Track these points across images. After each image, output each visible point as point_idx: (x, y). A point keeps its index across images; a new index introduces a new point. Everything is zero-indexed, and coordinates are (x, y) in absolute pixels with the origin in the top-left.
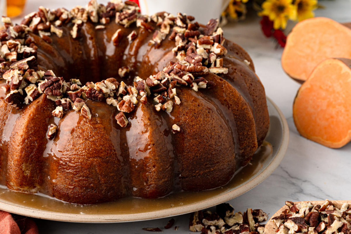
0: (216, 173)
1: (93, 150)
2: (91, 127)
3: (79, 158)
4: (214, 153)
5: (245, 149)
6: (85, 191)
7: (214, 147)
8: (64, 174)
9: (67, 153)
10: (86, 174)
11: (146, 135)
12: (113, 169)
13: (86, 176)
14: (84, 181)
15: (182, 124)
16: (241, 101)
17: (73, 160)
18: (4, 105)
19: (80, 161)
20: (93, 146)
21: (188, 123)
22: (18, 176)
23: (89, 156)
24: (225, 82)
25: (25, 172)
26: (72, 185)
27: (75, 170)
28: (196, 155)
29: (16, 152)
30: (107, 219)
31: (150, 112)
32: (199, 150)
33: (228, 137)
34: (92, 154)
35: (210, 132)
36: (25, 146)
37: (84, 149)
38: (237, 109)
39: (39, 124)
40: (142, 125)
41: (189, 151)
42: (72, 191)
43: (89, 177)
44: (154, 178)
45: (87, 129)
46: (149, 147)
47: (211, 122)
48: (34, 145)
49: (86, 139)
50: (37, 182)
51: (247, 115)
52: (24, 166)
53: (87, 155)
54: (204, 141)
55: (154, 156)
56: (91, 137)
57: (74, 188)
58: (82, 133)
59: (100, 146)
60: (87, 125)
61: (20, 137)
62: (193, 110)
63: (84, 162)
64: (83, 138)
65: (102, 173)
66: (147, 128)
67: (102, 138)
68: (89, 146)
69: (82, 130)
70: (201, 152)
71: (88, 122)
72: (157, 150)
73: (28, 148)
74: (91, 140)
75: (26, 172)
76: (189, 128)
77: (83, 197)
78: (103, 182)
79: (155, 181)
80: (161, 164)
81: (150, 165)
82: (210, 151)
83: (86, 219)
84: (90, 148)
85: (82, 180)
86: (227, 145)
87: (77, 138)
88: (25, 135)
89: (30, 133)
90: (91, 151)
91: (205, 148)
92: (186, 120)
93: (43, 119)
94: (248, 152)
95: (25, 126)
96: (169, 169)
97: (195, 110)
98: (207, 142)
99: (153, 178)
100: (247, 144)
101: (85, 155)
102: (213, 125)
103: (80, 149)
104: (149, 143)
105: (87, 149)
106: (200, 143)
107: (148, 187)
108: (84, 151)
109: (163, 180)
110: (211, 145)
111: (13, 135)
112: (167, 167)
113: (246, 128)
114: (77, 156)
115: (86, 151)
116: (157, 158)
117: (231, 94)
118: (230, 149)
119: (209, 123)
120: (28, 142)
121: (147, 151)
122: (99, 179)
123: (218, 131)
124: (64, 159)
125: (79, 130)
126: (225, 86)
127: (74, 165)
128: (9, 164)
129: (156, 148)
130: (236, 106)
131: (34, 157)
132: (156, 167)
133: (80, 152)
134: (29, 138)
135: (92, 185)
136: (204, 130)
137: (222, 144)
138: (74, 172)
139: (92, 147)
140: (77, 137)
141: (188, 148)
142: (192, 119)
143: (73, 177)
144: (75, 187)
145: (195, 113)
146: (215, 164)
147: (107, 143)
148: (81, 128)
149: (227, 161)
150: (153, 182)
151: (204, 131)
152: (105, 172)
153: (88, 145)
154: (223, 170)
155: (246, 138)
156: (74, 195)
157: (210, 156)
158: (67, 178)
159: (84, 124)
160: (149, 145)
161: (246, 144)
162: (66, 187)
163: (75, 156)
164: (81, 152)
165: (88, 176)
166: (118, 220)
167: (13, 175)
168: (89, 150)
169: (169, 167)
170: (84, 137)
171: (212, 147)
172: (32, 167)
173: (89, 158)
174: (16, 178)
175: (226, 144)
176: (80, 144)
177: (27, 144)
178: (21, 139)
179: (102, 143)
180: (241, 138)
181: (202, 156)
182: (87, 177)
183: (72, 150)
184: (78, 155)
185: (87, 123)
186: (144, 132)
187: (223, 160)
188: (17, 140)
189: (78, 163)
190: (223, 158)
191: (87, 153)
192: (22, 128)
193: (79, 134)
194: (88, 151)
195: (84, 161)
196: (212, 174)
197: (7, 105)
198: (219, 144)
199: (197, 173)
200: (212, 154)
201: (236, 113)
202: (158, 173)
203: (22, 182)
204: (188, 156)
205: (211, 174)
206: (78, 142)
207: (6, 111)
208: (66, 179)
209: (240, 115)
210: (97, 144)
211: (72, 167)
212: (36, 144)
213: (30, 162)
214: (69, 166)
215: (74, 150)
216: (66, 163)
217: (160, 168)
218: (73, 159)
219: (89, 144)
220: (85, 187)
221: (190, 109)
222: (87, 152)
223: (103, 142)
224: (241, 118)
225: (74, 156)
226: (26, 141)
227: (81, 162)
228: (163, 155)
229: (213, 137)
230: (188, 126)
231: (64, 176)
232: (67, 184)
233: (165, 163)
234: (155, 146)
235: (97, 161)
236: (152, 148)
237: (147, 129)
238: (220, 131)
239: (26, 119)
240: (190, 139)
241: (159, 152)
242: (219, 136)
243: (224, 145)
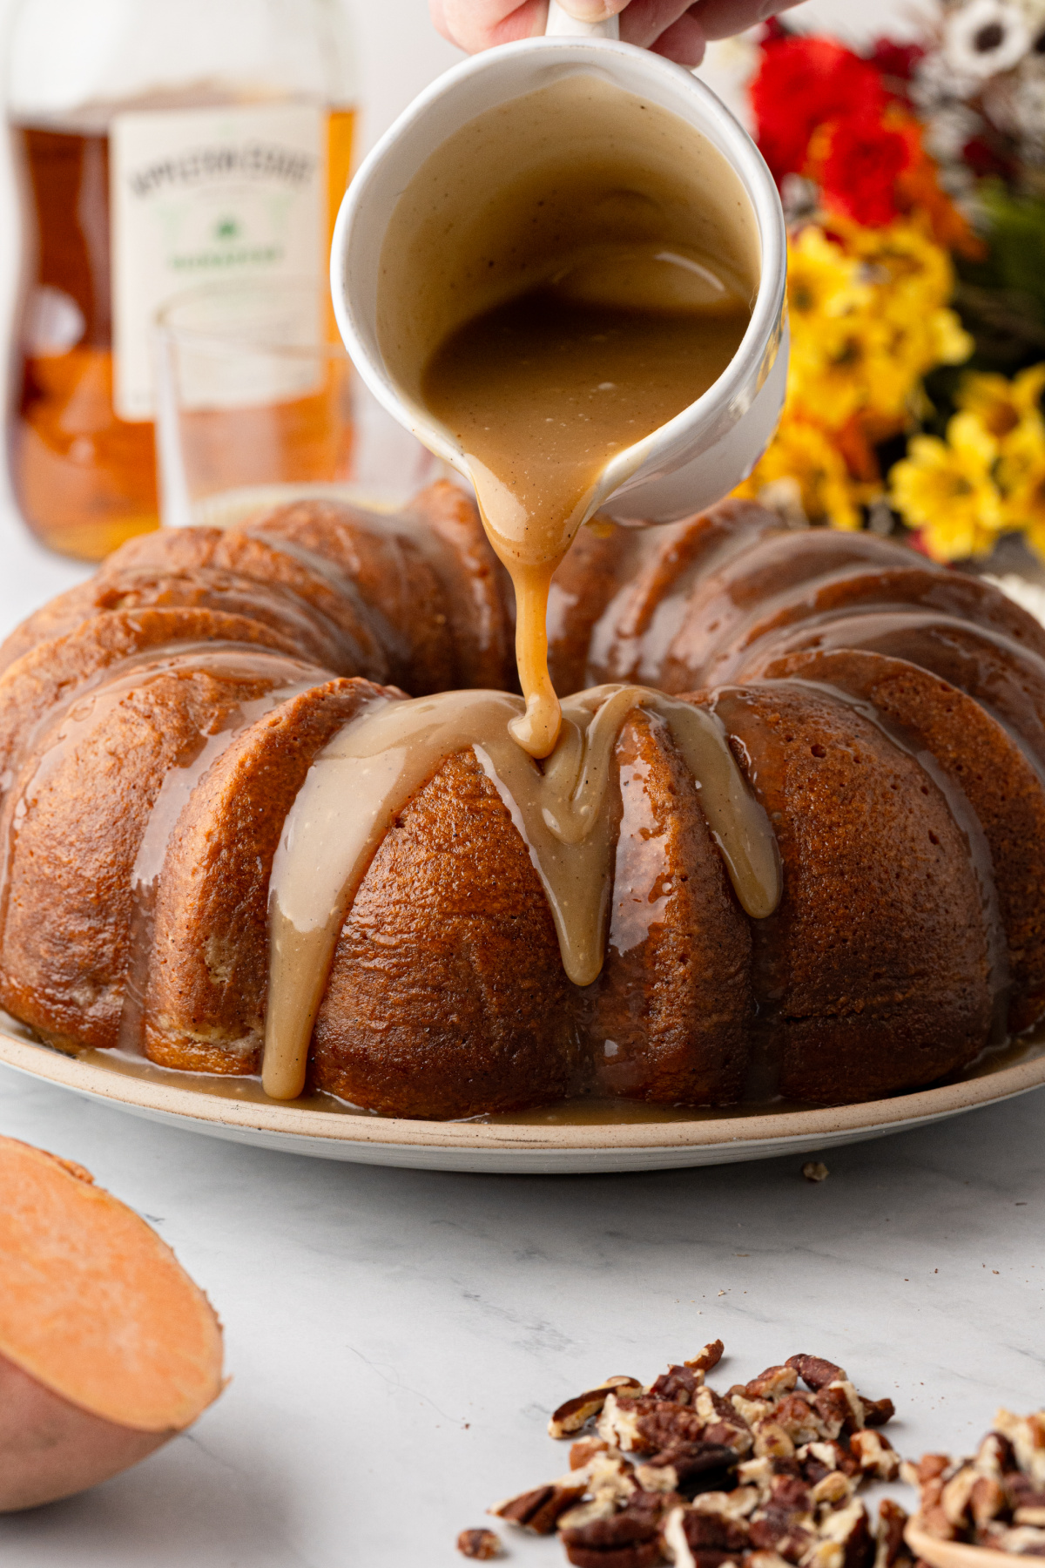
0: (916, 1012)
1: (465, 887)
2: (462, 806)
3: (412, 915)
4: (906, 934)
5: (1028, 951)
6: (427, 1040)
7: (909, 910)
8: (355, 975)
9: (368, 899)
10: (434, 977)
11: (659, 842)
12: (531, 963)
13: (436, 983)
14: (426, 1003)
15: (792, 820)
16: (1018, 767)
17: (391, 923)
18: (151, 739)
19: (413, 925)
20: (462, 873)
21: (816, 817)
22: (187, 985)
23: (449, 909)
24: (960, 695)
25: (213, 972)
26: (381, 1019)
27: (394, 961)
28: (842, 933)
29: (185, 894)
30: (502, 1137)
31: (677, 768)
32: (853, 919)
33: (963, 886)
34: (461, 900)
35: (896, 855)
36: (219, 874)
37: (431, 883)
38: (1000, 793)
39: (274, 795)
40: (646, 810)
41: (815, 917)
42: (381, 1042)
43: (444, 988)
44: (683, 1003)
45: (445, 813)
46: (668, 886)
47: (901, 819)
48: (250, 873)
49: (439, 848)
50: (254, 1012)
51: (1038, 818)
52: (210, 949)
53: (440, 905)
54: (870, 884)
55: (686, 919)
56: (457, 841)
57: (387, 1029)
58: (425, 827)
59: (490, 876)
60: (448, 799)
61: (204, 839)
62: (836, 771)
63: (427, 930)
64: (431, 842)
65: (493, 976)
66: (664, 819)
67: (498, 846)
68: (449, 874)
69: (426, 816)
70: (859, 924)
71: (450, 790)
72: (698, 899)
73: (227, 879)
74: (459, 850)
75: (218, 971)
76: (819, 835)
77: (419, 1064)
78: (495, 1009)
79: (684, 1015)
80: (710, 954)
81: (667, 953)
82: (892, 925)
83: (428, 1136)
84: (453, 881)
85: (417, 1000)
86: (959, 915)
87: (409, 844)
88: (220, 833)
89: (239, 825)
90: (457, 892)
91: (876, 912)
92: (809, 806)
93: (288, 781)
94: (1040, 963)
95: (222, 802)
96: (737, 978)
97: (841, 773)
98: (884, 893)
99: (678, 1001)
100: (1037, 931)
101: (431, 906)
102: (909, 831)
103: (417, 884)
104: (667, 870)
105: (442, 882)
106: (856, 891)
107: (658, 1040)
108: (431, 891)
109: (715, 1018)
110: (899, 904)
111: (177, 838)
112: (732, 970)
113: (1034, 867)
114: (406, 907)
115: (436, 890)
116: (695, 928)
117: (980, 739)
118: (970, 933)
119: (893, 824)
120: (231, 857)
121: (658, 900)
122: (479, 999)
123: (924, 856)
124: (359, 918)
125: (416, 816)
126: (960, 709)
127: (393, 941)
128: (158, 948)
129: (694, 892)
130: (997, 781)
131: (249, 916)
132: (690, 963)
133: (417, 892)
134: (233, 843)
135: (454, 1018)
136: (874, 844)
137: (937, 905)
138: (390, 968)
139: (459, 878)
140: (407, 840)
141: (812, 909)
142: (829, 801)
143: (385, 988)
144: (393, 1024)
145: (842, 785)
146: (913, 977)
147: (516, 865)
148: (425, 810)
149: (956, 978)
150: (678, 1018)
151: (874, 849)
152: (502, 971)
153: (445, 869)
154: (941, 1005)
155: (1035, 905)
156: (389, 1053)
157: (892, 945)
158: (367, 993)
159: (437, 797)
160: (668, 879)
161: (1033, 930)
162: (361, 1024)
163: (398, 907)
164: (421, 893)
165: (440, 984)
166: (544, 1144)
167: (170, 985)
168: (449, 885)
169: (737, 973)
170: (432, 839)
171: (902, 911)
172: (239, 953)
173: (448, 915)
174: (181, 993)
175: (953, 908)
176: (418, 865)
177: (226, 864)
178: (205, 846)
179: (497, 865)
180: (1016, 906)
181: (863, 942)
182: (438, 988)
183: (387, 888)
184: (410, 903)
185: (445, 791)
186: (651, 832)
187: (944, 970)
188: (191, 851)
189: (409, 933)
190: (942, 962)
191: (442, 896)
192: (213, 807)
193: (414, 831)
194: (446, 889)
195: (427, 926)
196: (900, 1015)
197: (163, 740)
198: (929, 905)
199: (844, 1005)
200: (899, 938)
201: (998, 807)
202: (697, 987)
203: (202, 1009)
204: (811, 937)
205: (896, 1015)
206: (412, 859)
207: (156, 757)
208: (362, 997)
209: (1013, 817)
210: (480, 868)
211: (384, 947)
212: (260, 867)
213: (233, 935)
214: (373, 943)
215: (396, 885)
216: (365, 937)
217: (706, 969)
218: (389, 919)
219: (449, 864)
220: (429, 1027)
221: (822, 771)
222: (440, 893)
223: (502, 860)
224: (1015, 829)
225: (393, 909)
226: (224, 853)
227: (419, 931)
228: (717, 923)
229: (906, 874)
230: (815, 825)
231: (355, 986)
232: (363, 1014)
233: (726, 954)
234: (686, 883)
235: (476, 928)
236: (680, 891)
237: (663, 822)
238: (934, 858)
239: (228, 777)
240: (820, 875)
241: (704, 909)
242: (929, 876)
243: (947, 912)
